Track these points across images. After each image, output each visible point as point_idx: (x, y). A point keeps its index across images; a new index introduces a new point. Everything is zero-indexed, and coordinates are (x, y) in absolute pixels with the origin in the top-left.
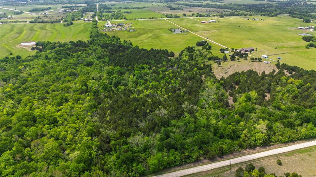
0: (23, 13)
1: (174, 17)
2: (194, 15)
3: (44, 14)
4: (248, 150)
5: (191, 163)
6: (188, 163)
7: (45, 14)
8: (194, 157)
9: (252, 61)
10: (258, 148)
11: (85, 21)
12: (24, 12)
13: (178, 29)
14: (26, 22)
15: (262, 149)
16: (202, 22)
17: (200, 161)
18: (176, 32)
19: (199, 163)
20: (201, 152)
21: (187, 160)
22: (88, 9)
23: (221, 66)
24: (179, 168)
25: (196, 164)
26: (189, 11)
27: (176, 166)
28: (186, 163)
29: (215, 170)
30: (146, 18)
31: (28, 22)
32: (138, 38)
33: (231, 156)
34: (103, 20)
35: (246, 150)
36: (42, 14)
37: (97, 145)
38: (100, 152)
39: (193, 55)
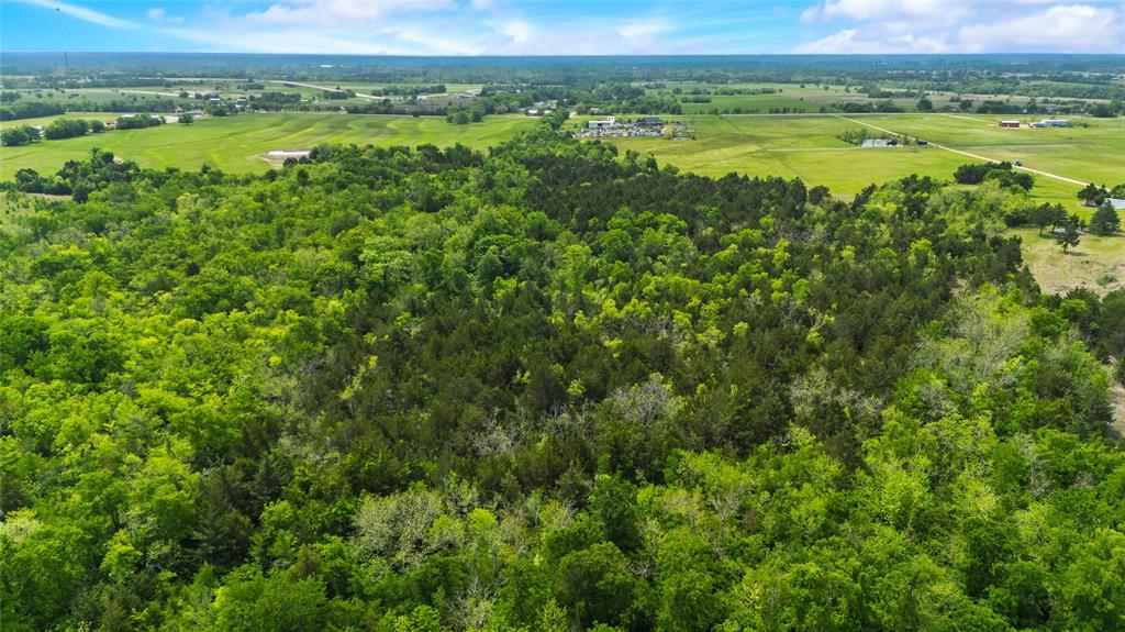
0: (354, 96)
1: (879, 112)
2: (970, 106)
11: (526, 114)
12: (358, 95)
14: (337, 109)
18: (867, 145)
30: (757, 112)
34: (593, 114)
36: (405, 99)
37: (163, 503)
38: (157, 550)
39: (923, 201)
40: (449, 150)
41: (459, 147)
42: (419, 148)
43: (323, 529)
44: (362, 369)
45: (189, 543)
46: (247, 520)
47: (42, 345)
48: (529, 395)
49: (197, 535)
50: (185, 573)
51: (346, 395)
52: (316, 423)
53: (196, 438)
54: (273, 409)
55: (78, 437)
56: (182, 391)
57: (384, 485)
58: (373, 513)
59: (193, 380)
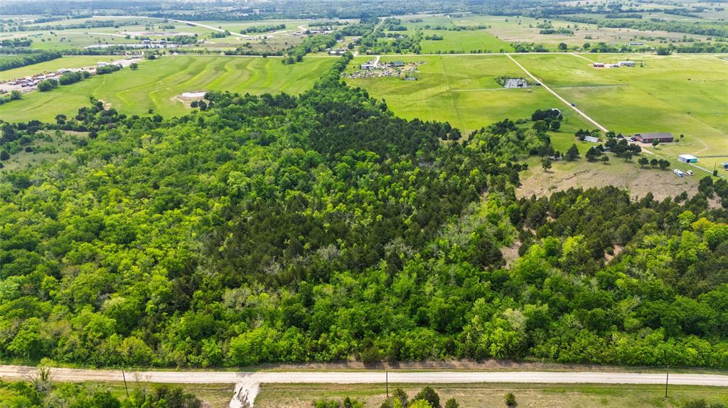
0: (229, 34)
1: (534, 51)
2: (589, 46)
3: (263, 38)
4: (465, 361)
5: (323, 361)
6: (318, 362)
7: (266, 38)
8: (334, 351)
9: (642, 168)
10: (492, 361)
11: (329, 53)
12: (231, 33)
13: (521, 79)
14: (219, 52)
15: (499, 366)
16: (596, 66)
17: (345, 361)
18: (507, 86)
19: (341, 366)
20: (354, 343)
21: (318, 356)
22: (353, 30)
23: (551, 170)
24: (294, 367)
25: (333, 366)
26: (586, 38)
27: (290, 362)
28: (313, 360)
30: (463, 52)
31: (223, 54)
32: (412, 95)
33: (418, 365)
34: (368, 54)
35: (459, 360)
36: (260, 38)
37: (162, 292)
38: (162, 306)
39: (498, 139)
40: (278, 97)
41: (283, 94)
42: (262, 96)
43: (213, 300)
44: (227, 238)
45: (170, 304)
46: (188, 297)
47: (102, 227)
48: (289, 249)
49: (173, 302)
50: (170, 313)
51: (221, 249)
52: (210, 261)
53: (168, 268)
54: (194, 255)
55: (127, 268)
56: (160, 247)
57: (234, 285)
58: (229, 294)
59: (164, 243)
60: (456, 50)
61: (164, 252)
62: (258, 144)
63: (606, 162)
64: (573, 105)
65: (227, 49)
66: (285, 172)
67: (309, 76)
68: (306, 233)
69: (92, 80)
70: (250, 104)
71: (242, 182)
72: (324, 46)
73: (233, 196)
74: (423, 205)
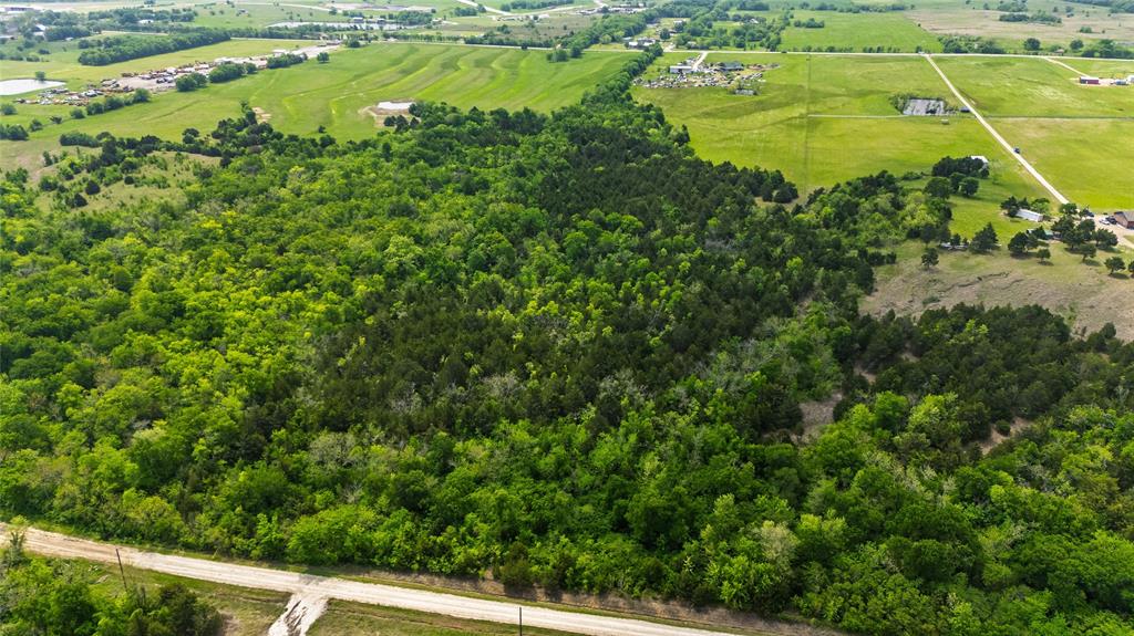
0: (484, 11)
1: (976, 51)
2: (1081, 46)
3: (532, 17)
4: (674, 605)
5: (440, 574)
6: (431, 574)
7: (536, 18)
8: (460, 558)
9: (1111, 275)
10: (721, 610)
11: (627, 46)
12: (487, 8)
13: (938, 100)
14: (456, 39)
15: (731, 623)
16: (1083, 81)
17: (475, 578)
18: (908, 112)
19: (467, 585)
20: (496, 549)
21: (433, 563)
22: (678, 7)
23: (936, 267)
24: (392, 577)
25: (455, 583)
26: (1081, 31)
27: (387, 567)
28: (424, 569)
29: (486, 627)
30: (850, 50)
31: (462, 42)
32: (738, 120)
33: (592, 601)
34: (690, 48)
35: (666, 601)
36: (528, 17)
37: (221, 426)
38: (218, 450)
40: (518, 115)
41: (527, 111)
42: (492, 113)
43: (298, 447)
44: (355, 346)
45: (233, 447)
46: (262, 438)
47: (180, 312)
48: (445, 371)
49: (238, 444)
50: (231, 464)
51: (341, 362)
52: (320, 379)
53: (249, 387)
54: (299, 368)
55: (192, 380)
56: (252, 352)
57: (339, 425)
58: (325, 439)
59: (260, 344)
60: (837, 45)
61: (257, 358)
62: (460, 191)
63: (1045, 259)
64: (1017, 151)
65: (468, 35)
66: (480, 241)
67: (583, 82)
68: (479, 348)
69: (259, 77)
70: (469, 125)
71: (406, 254)
72: (621, 33)
73: (390, 276)
74: (689, 314)
